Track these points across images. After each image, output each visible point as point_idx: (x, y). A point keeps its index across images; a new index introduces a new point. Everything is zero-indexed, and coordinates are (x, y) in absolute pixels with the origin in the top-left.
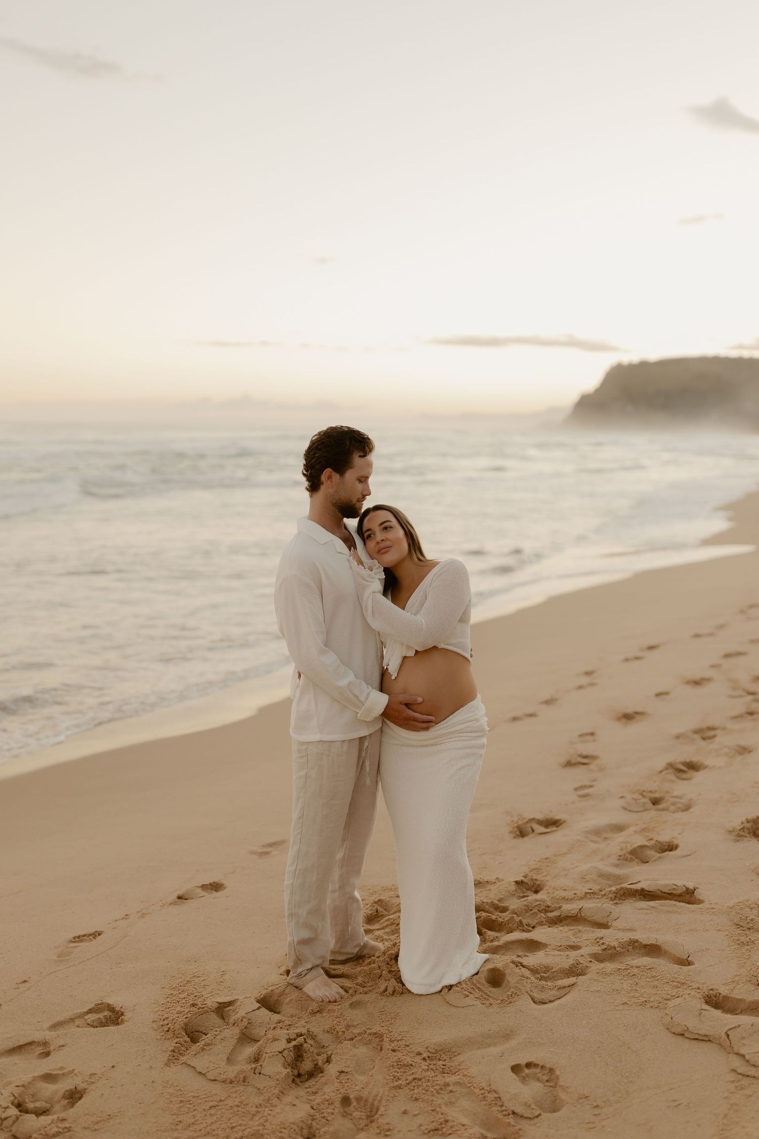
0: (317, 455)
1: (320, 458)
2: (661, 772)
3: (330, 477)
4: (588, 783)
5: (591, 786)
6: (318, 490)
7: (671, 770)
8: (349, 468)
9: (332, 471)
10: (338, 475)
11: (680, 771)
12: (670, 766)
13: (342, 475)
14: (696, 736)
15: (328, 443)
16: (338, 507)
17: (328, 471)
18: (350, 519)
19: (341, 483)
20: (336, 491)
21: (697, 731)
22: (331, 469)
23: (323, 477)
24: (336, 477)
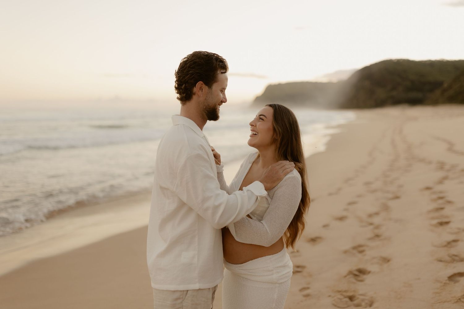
0: (190, 72)
1: (194, 74)
2: (345, 276)
3: (201, 89)
4: (306, 286)
5: (308, 288)
6: (191, 99)
7: (351, 276)
8: (214, 82)
9: (203, 84)
10: (207, 87)
11: (356, 275)
12: (350, 273)
13: (210, 87)
14: (355, 251)
15: (200, 62)
16: (206, 112)
17: (200, 84)
18: (211, 121)
19: (209, 92)
20: (205, 99)
21: (354, 248)
22: (203, 82)
23: (195, 90)
24: (205, 88)
